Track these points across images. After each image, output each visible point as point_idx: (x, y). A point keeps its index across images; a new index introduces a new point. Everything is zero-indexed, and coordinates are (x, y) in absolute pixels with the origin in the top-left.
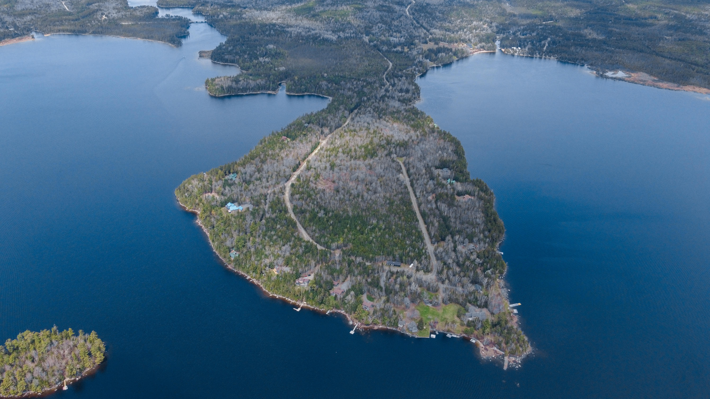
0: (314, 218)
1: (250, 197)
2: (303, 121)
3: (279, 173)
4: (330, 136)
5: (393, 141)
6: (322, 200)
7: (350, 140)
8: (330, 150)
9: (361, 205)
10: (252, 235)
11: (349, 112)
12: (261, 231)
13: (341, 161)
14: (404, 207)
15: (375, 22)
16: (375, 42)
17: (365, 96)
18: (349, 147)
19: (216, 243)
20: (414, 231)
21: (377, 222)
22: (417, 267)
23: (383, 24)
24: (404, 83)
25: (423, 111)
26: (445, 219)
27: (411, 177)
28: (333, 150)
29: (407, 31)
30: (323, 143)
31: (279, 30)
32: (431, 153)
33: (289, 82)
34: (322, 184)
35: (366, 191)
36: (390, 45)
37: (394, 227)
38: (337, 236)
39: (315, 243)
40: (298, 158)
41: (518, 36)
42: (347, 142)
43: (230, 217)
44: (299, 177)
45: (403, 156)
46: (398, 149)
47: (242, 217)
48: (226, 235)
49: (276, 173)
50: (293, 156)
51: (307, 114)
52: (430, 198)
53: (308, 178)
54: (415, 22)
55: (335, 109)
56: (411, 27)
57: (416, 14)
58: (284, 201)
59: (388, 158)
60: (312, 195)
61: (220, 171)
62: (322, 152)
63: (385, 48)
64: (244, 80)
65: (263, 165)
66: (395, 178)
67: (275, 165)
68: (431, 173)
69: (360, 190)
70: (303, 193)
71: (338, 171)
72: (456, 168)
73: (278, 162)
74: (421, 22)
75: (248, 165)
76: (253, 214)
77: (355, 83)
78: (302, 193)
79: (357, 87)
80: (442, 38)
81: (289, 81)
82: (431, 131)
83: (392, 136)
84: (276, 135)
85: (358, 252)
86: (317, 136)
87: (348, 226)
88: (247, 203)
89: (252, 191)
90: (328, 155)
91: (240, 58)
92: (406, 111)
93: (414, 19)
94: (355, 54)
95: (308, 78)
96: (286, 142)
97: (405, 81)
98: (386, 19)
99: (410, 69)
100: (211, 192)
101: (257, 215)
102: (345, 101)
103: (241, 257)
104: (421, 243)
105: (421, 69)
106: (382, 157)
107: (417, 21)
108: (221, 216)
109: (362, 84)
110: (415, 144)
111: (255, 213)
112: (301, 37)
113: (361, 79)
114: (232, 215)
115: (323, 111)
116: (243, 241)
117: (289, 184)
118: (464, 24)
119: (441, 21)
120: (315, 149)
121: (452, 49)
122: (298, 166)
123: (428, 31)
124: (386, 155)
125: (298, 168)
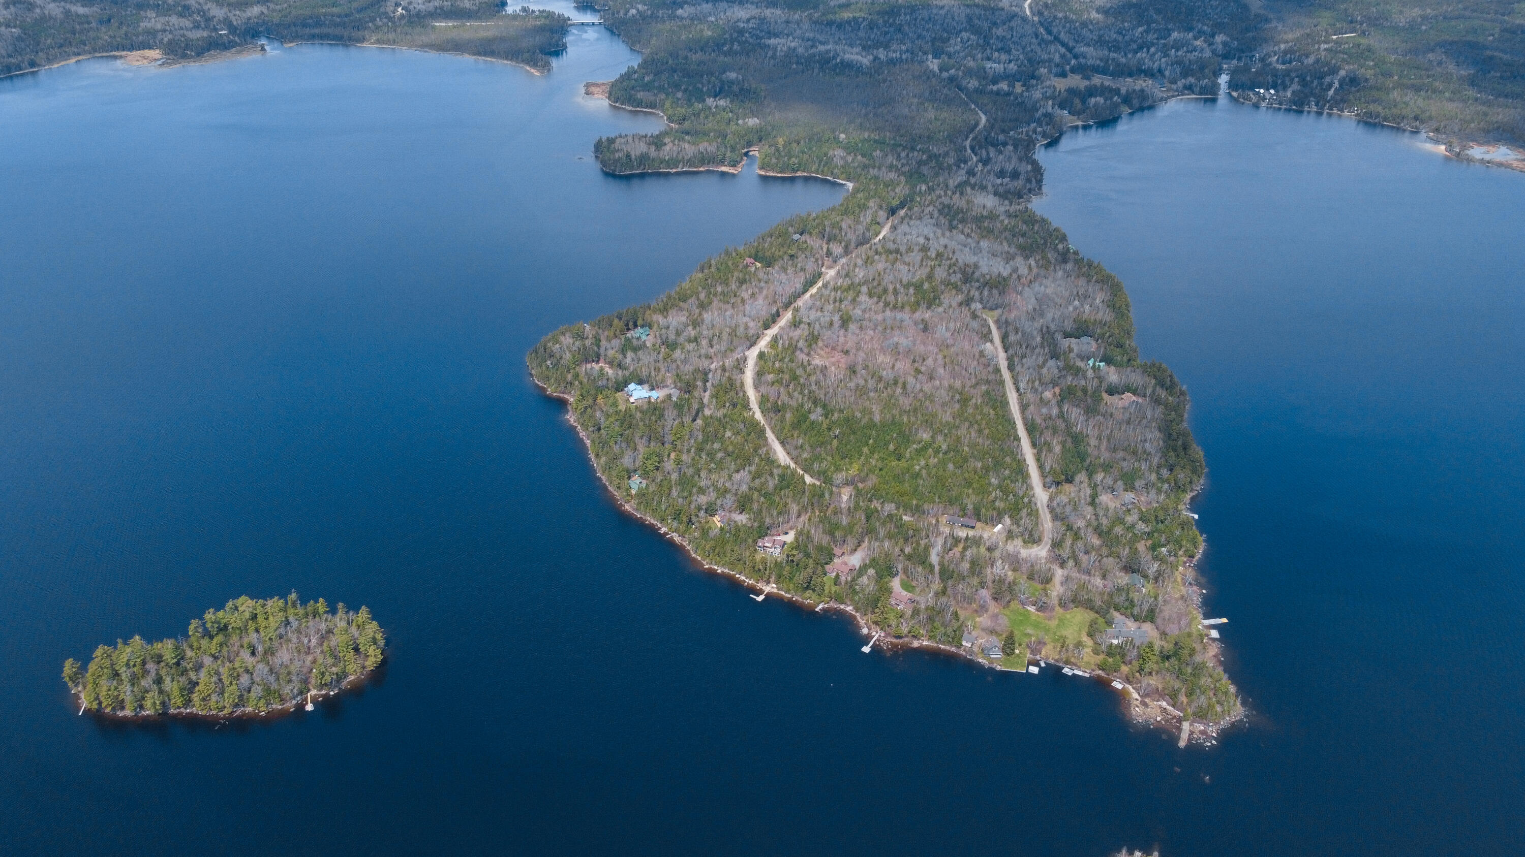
0: (801, 422)
1: (675, 374)
2: (790, 229)
3: (735, 331)
4: (843, 260)
5: (977, 274)
6: (820, 388)
7: (885, 269)
8: (843, 289)
9: (901, 402)
10: (675, 448)
11: (888, 214)
12: (692, 441)
13: (864, 311)
14: (992, 412)
15: (955, 28)
16: (952, 71)
17: (924, 182)
18: (884, 283)
19: (602, 460)
20: (1008, 459)
21: (932, 437)
22: (1010, 531)
23: (972, 33)
24: (1010, 158)
25: (1045, 217)
26: (1077, 439)
27: (1011, 352)
28: (849, 288)
29: (1024, 48)
30: (830, 274)
31: (750, 44)
32: (1056, 304)
33: (766, 150)
34: (822, 357)
35: (913, 373)
36: (984, 78)
37: (966, 449)
38: (847, 460)
39: (800, 472)
40: (775, 302)
41: (1271, 65)
42: (879, 274)
43: (633, 411)
44: (775, 339)
45: (997, 307)
46: (986, 293)
47: (657, 413)
48: (624, 445)
49: (728, 330)
50: (766, 297)
51: (798, 216)
52: (1048, 394)
53: (794, 343)
54: (1042, 30)
55: (859, 207)
56: (1034, 40)
57: (1046, 13)
58: (742, 384)
59: (965, 310)
60: (801, 376)
61: (616, 322)
62: (826, 292)
63: (973, 84)
64: (673, 142)
65: (703, 313)
66: (976, 351)
67: (728, 313)
68: (1054, 344)
69: (901, 372)
70: (783, 372)
71: (857, 331)
72: (1109, 337)
73: (733, 307)
74: (1055, 30)
75: (672, 312)
76: (679, 407)
77: (903, 154)
78: (780, 371)
79: (908, 163)
80: (1098, 66)
81: (767, 147)
82: (1060, 258)
83: (976, 266)
84: (734, 254)
85: (887, 493)
86: (817, 260)
87: (871, 441)
88: (667, 386)
89: (679, 363)
90: (838, 299)
91: (667, 99)
92: (1009, 215)
93: (1042, 24)
94: (908, 94)
95: (805, 142)
96: (753, 269)
97: (1012, 154)
98: (980, 24)
99: (1025, 130)
100: (598, 362)
101: (686, 409)
102: (879, 191)
103: (651, 490)
104: (1022, 485)
105: (1048, 129)
106: (950, 306)
107: (1046, 28)
108: (615, 409)
109: (919, 158)
110: (1024, 285)
111: (683, 406)
112: (795, 59)
113: (918, 148)
114: (637, 407)
115: (833, 209)
116: (656, 459)
117: (753, 354)
118: (1151, 37)
119: (1100, 30)
120: (811, 286)
121: (1119, 90)
122: (775, 318)
123: (1070, 50)
124: (961, 304)
125: (774, 322)
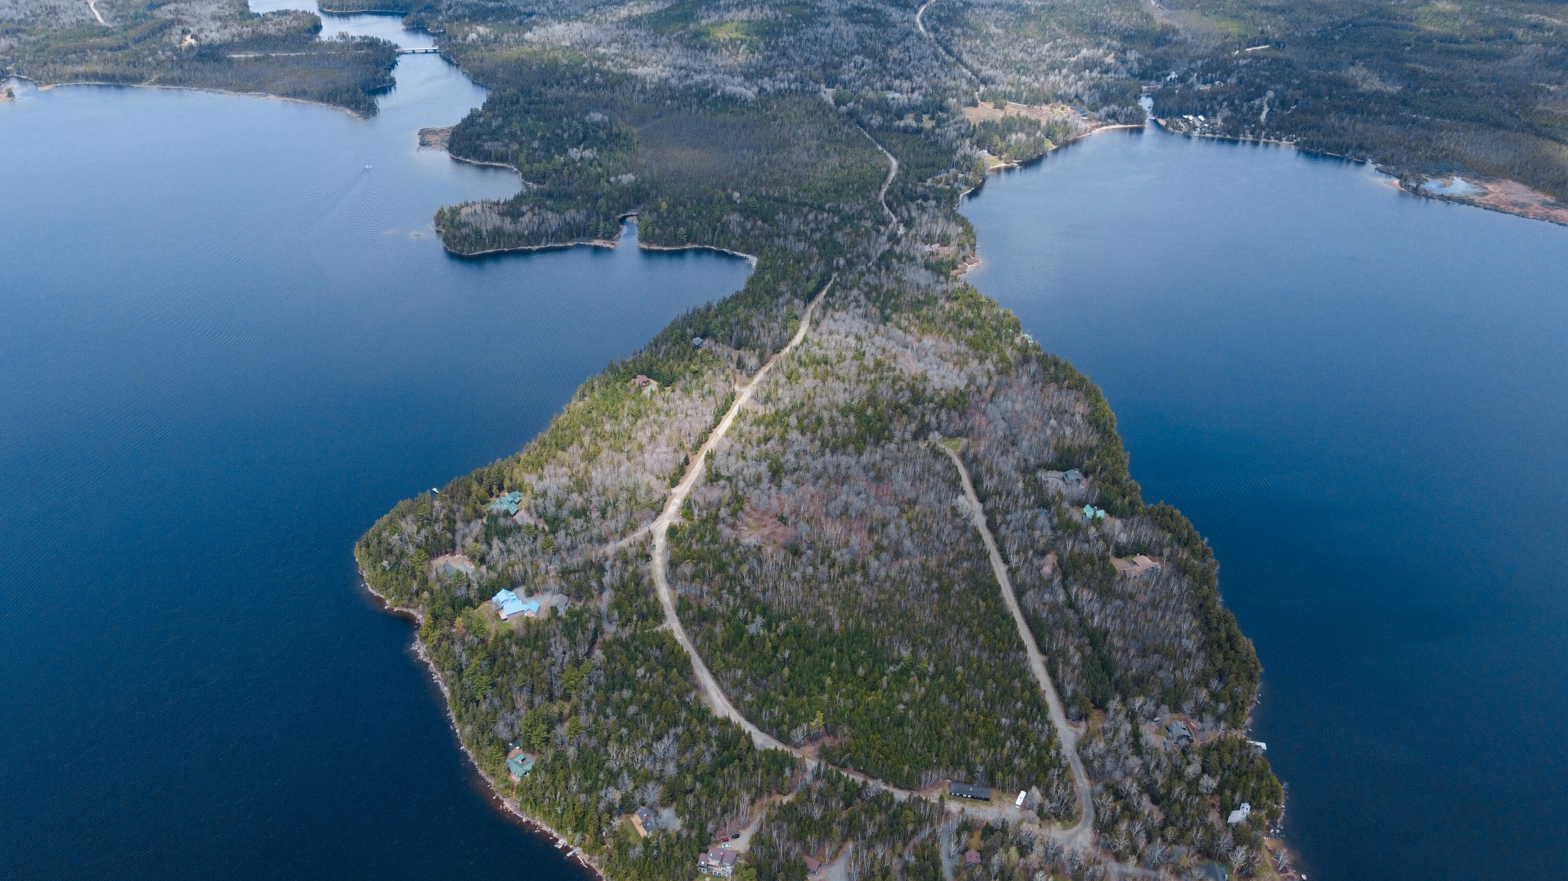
0: (737, 639)
1: (559, 570)
2: (688, 328)
3: (634, 495)
4: (760, 376)
5: (929, 393)
7: (815, 388)
8: (766, 422)
9: (864, 597)
11: (805, 302)
12: (592, 688)
13: (797, 455)
14: (981, 603)
15: (845, 51)
16: (851, 105)
17: (841, 254)
18: (816, 410)
19: (468, 729)
20: (1017, 684)
21: (913, 652)
22: (1039, 804)
23: (866, 56)
24: (935, 218)
25: (989, 296)
26: (1097, 639)
27: (988, 505)
28: (774, 421)
29: (926, 74)
30: (745, 396)
31: (613, 74)
33: (647, 217)
34: (751, 529)
36: (888, 112)
37: (959, 669)
38: (805, 698)
39: (748, 727)
40: (681, 445)
41: (1192, 86)
42: (809, 397)
43: (507, 640)
44: (687, 507)
45: (960, 434)
46: (944, 416)
47: (540, 643)
48: (496, 702)
49: (625, 494)
50: (670, 438)
51: (697, 311)
52: (1046, 570)
53: (714, 511)
54: (941, 50)
55: (768, 292)
56: (935, 63)
57: (942, 29)
58: (651, 582)
59: (921, 443)
60: (729, 564)
61: (475, 486)
62: (745, 425)
63: (876, 120)
64: (532, 209)
66: (947, 508)
67: (623, 469)
68: (1039, 487)
69: (858, 550)
70: (703, 555)
71: (793, 487)
72: (1101, 469)
73: (629, 459)
74: (955, 50)
75: (549, 470)
76: (568, 629)
77: (811, 217)
78: (701, 559)
79: (818, 228)
80: (1010, 93)
81: (646, 212)
82: (1020, 356)
83: (925, 378)
84: (622, 370)
85: (868, 756)
86: (727, 376)
87: (833, 664)
88: (550, 590)
89: (564, 554)
90: (762, 437)
91: (521, 150)
92: (949, 297)
93: (939, 42)
94: (804, 135)
95: (692, 204)
96: (647, 393)
98: (872, 43)
99: (944, 176)
100: (453, 554)
101: (580, 635)
102: (790, 269)
103: (540, 780)
104: (1042, 725)
105: (970, 175)
106: (904, 441)
107: (945, 48)
108: (481, 636)
109: (830, 221)
110: (985, 401)
111: (574, 625)
112: (668, 92)
113: (827, 207)
114: (510, 631)
115: (737, 297)
116: (544, 727)
117: (661, 526)
118: (1060, 55)
119: (1004, 48)
120: (724, 414)
121: (1039, 121)
122: (682, 470)
123: (976, 73)
124: (915, 437)
125: (683, 475)
